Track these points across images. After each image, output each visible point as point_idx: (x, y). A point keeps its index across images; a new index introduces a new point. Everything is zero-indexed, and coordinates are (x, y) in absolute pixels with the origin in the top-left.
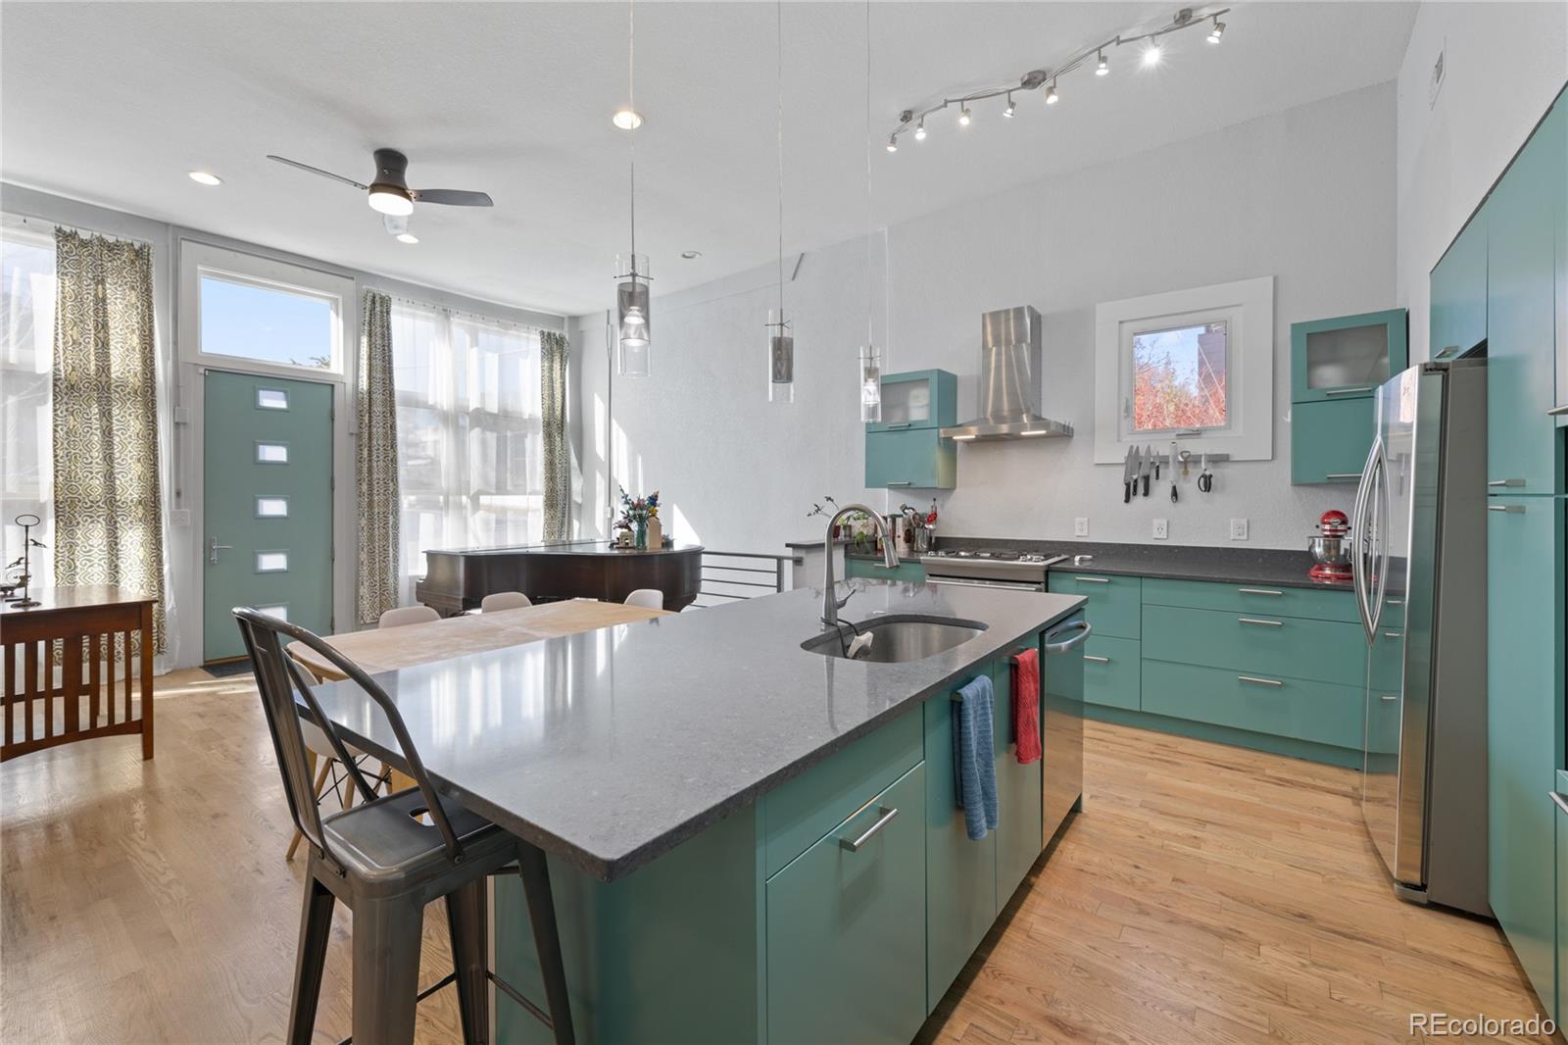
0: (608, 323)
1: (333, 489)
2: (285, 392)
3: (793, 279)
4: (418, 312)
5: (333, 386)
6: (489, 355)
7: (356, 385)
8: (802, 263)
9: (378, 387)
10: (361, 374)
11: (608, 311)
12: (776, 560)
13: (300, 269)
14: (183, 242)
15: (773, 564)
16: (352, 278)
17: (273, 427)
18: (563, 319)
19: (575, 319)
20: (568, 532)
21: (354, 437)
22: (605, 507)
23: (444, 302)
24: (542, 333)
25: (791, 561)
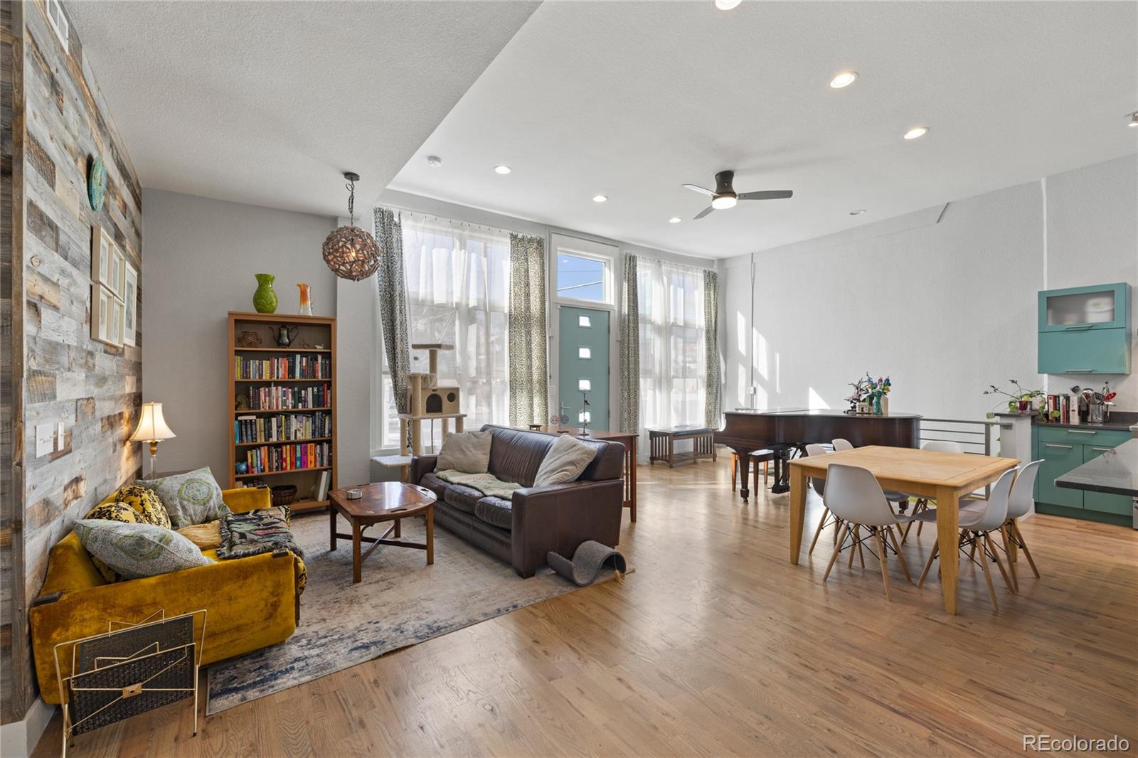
0: (752, 262)
1: (609, 374)
2: (590, 317)
3: (938, 221)
4: (647, 264)
5: (609, 312)
6: (679, 289)
7: (620, 311)
8: (947, 209)
9: (631, 313)
10: (623, 304)
11: (752, 254)
12: (984, 425)
13: (597, 244)
14: (553, 235)
15: (982, 428)
16: (617, 247)
17: (585, 337)
18: (713, 261)
19: (722, 261)
20: (720, 402)
21: (619, 343)
22: (746, 386)
23: (659, 256)
24: (705, 271)
25: (999, 426)
